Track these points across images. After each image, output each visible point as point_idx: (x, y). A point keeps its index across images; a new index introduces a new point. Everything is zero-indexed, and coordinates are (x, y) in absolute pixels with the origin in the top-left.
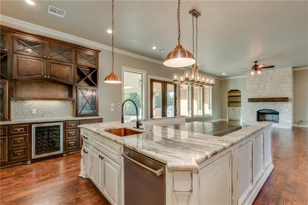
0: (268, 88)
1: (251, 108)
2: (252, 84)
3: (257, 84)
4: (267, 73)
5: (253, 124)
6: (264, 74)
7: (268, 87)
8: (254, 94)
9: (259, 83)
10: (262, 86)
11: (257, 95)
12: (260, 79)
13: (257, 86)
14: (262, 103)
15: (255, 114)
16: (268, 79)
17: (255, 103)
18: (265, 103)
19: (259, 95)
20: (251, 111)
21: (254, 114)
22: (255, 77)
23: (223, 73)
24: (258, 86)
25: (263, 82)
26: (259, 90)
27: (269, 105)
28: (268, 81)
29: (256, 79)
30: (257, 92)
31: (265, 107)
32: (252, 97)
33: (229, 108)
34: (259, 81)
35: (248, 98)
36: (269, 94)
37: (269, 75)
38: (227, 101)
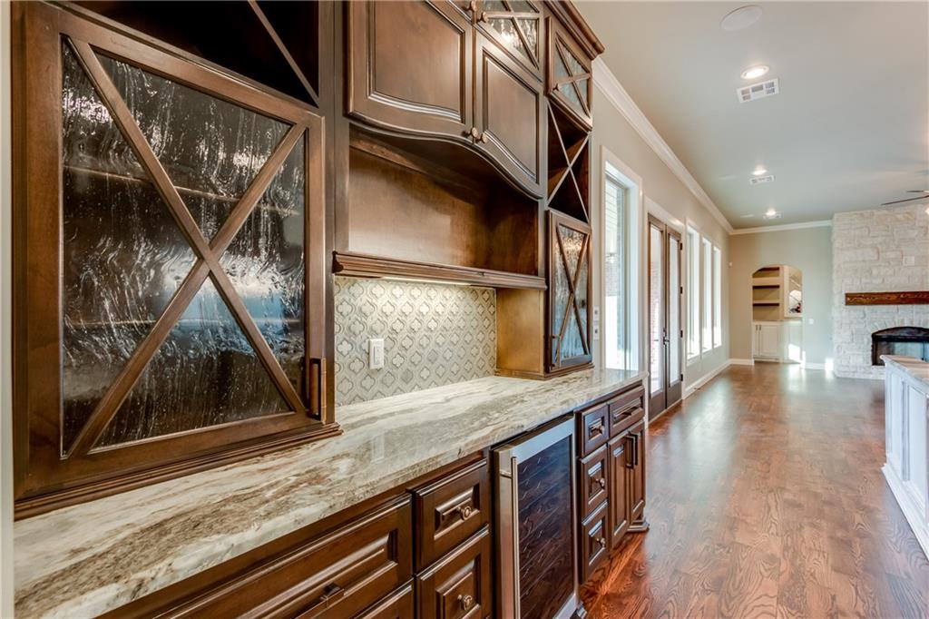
0: (912, 260)
1: (851, 323)
2: (856, 248)
3: (874, 247)
4: (908, 213)
5: (871, 373)
6: (898, 216)
7: (913, 258)
8: (864, 280)
9: (879, 246)
10: (891, 255)
11: (874, 281)
12: (884, 233)
13: (872, 254)
14: (893, 308)
15: (866, 340)
16: (913, 234)
17: (866, 308)
18: (900, 306)
19: (879, 281)
20: (853, 334)
21: (863, 343)
22: (868, 228)
23: (766, 211)
24: (878, 253)
25: (896, 242)
26: (880, 266)
27: (917, 313)
28: (914, 239)
29: (869, 232)
30: (875, 272)
31: (903, 321)
32: (854, 291)
33: (758, 323)
34: (880, 239)
35: (843, 293)
36: (916, 280)
37: (915, 219)
38: (752, 302)
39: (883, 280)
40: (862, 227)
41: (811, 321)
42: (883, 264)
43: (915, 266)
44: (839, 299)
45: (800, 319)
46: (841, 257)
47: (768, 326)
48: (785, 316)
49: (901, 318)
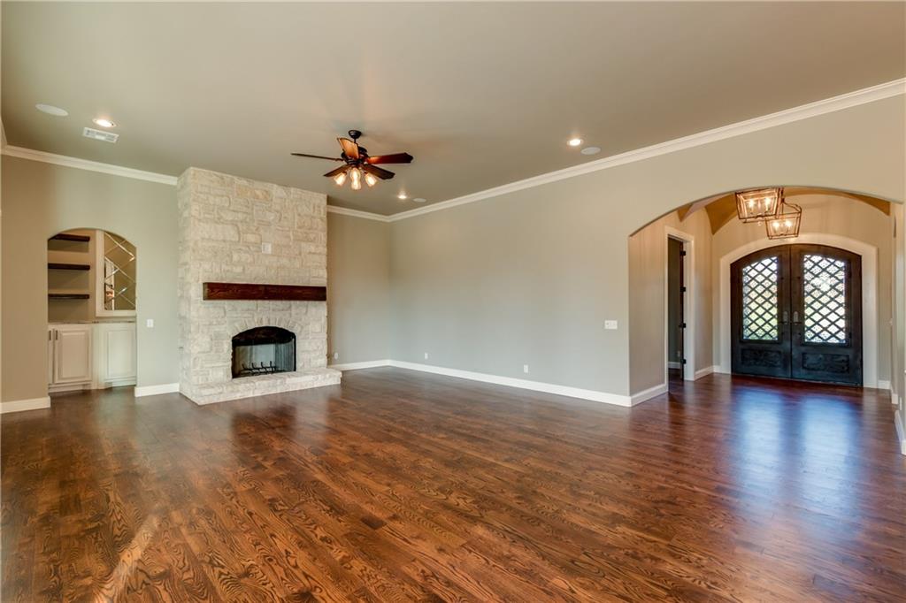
0: (269, 248)
1: (211, 324)
2: (215, 222)
3: (234, 224)
4: (267, 192)
5: (238, 391)
7: (270, 246)
8: (224, 266)
9: (240, 225)
10: (251, 238)
11: (235, 269)
12: (245, 209)
13: (232, 234)
14: (252, 304)
15: (226, 348)
16: (270, 217)
17: (227, 304)
19: (240, 269)
20: (211, 340)
21: (222, 351)
22: (229, 197)
24: (239, 233)
25: (253, 222)
26: (240, 250)
28: (270, 224)
29: (230, 203)
30: (235, 257)
31: (261, 320)
32: (214, 279)
33: (52, 327)
34: (240, 216)
35: (201, 282)
36: (273, 271)
37: (272, 200)
38: (45, 292)
39: (244, 269)
40: (222, 196)
41: (150, 323)
42: (244, 248)
43: (272, 255)
44: (197, 291)
45: (133, 320)
46: (200, 232)
47: (68, 330)
48: (98, 314)
49: (260, 316)
